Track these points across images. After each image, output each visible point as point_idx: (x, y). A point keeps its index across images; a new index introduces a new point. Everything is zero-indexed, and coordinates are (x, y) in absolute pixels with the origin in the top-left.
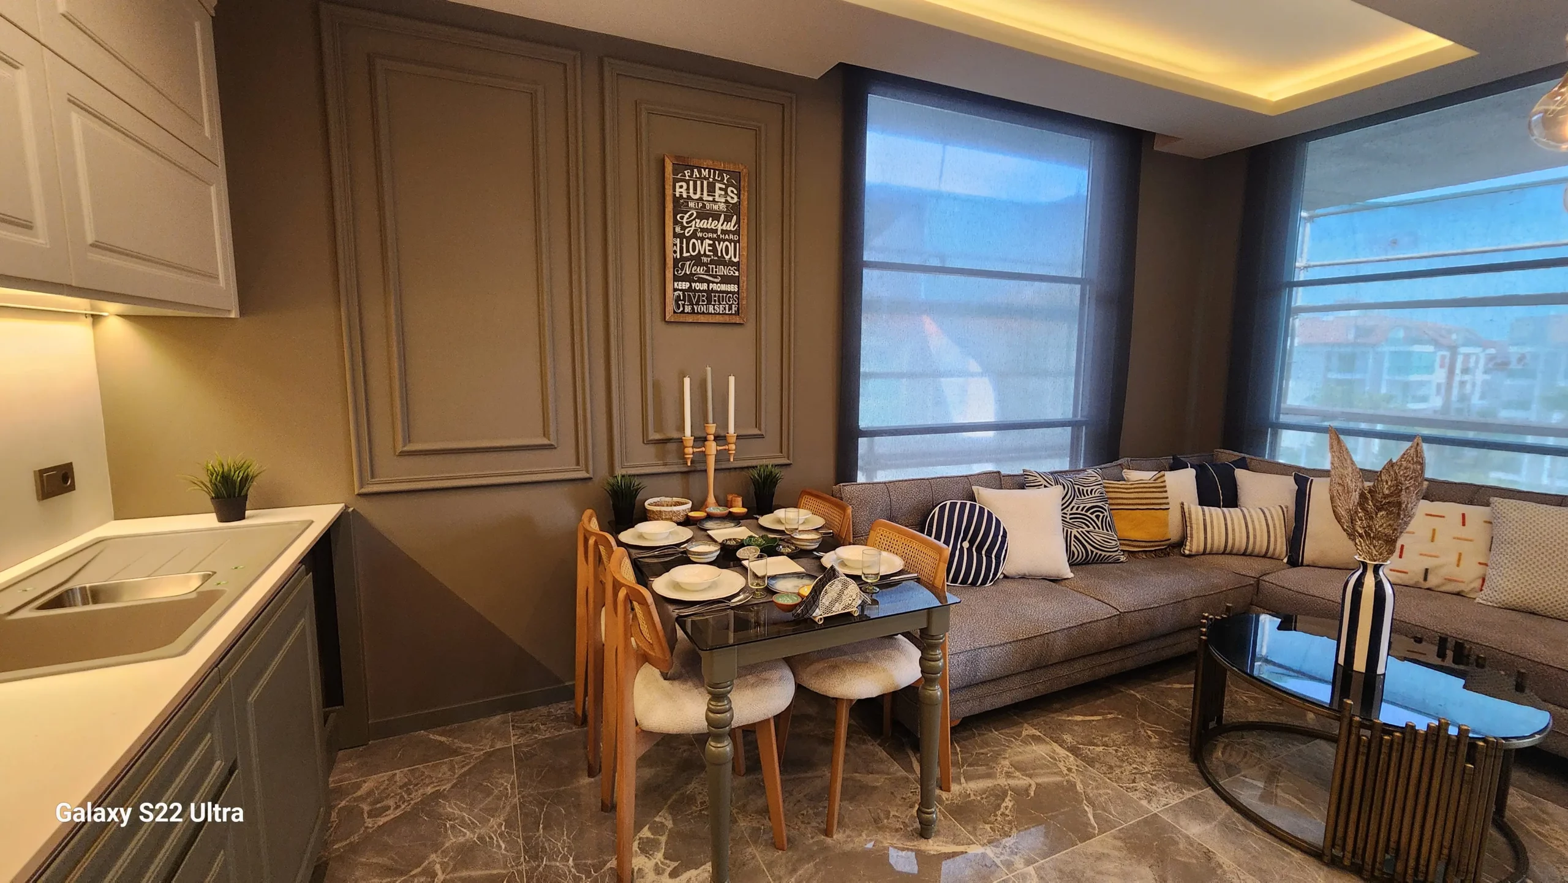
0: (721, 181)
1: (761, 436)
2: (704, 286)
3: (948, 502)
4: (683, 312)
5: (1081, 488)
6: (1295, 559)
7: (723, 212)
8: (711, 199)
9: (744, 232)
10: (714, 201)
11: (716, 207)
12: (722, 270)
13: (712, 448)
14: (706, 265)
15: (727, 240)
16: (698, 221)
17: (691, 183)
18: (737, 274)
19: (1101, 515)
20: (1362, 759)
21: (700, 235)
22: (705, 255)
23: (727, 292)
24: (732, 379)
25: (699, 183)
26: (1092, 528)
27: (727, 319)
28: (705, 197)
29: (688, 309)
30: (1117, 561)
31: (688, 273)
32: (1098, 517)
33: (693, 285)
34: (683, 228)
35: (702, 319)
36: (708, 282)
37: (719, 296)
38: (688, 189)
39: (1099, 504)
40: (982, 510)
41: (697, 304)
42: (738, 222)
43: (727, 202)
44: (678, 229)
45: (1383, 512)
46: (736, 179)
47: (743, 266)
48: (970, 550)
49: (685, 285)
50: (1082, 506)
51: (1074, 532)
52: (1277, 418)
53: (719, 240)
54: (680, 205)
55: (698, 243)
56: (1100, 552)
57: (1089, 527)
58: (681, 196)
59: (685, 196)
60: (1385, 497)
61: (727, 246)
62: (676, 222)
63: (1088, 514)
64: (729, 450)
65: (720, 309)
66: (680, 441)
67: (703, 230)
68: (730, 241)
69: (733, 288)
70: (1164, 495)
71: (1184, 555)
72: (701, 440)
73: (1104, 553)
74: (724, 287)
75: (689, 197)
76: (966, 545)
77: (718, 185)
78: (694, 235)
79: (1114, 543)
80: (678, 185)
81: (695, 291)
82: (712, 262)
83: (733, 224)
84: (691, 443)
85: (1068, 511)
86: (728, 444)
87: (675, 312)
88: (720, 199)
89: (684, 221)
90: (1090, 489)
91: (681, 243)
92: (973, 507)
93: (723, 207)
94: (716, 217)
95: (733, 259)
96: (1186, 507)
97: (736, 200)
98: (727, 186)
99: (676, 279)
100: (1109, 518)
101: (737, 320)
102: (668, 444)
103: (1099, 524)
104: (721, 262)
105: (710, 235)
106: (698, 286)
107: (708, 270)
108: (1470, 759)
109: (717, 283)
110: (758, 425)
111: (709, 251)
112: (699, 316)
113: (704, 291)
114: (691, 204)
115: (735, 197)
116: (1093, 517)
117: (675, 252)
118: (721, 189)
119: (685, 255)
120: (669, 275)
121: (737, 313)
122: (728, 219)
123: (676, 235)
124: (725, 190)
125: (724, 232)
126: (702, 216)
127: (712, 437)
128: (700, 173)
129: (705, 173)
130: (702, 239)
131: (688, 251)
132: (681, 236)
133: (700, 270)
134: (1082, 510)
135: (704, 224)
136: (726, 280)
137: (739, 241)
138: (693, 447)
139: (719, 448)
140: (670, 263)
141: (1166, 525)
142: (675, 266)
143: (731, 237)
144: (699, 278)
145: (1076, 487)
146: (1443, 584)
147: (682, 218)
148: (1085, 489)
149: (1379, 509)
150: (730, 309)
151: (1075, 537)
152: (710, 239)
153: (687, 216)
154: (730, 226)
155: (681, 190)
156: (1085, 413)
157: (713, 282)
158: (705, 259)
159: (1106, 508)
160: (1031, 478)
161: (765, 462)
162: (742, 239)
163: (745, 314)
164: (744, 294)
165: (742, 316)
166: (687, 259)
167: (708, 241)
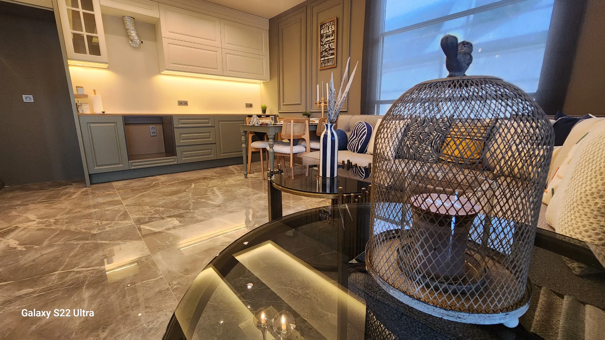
7: (331, 34)
8: (328, 31)
9: (336, 38)
11: (329, 33)
12: (331, 52)
13: (323, 105)
15: (332, 42)
16: (326, 39)
17: (324, 29)
18: (334, 52)
24: (327, 84)
25: (326, 28)
27: (332, 66)
29: (324, 66)
31: (324, 55)
34: (323, 42)
35: (326, 68)
36: (328, 56)
37: (330, 60)
38: (324, 31)
41: (326, 63)
42: (334, 35)
43: (332, 30)
46: (334, 22)
49: (323, 59)
53: (330, 43)
54: (322, 36)
55: (326, 46)
61: (332, 44)
62: (321, 41)
64: (327, 105)
65: (330, 64)
67: (327, 41)
69: (333, 56)
72: (320, 102)
74: (331, 57)
75: (324, 33)
77: (330, 26)
78: (325, 44)
81: (325, 60)
82: (329, 50)
87: (321, 67)
88: (330, 30)
91: (322, 47)
93: (331, 32)
94: (329, 36)
95: (333, 47)
98: (332, 25)
99: (321, 58)
104: (331, 49)
106: (326, 58)
107: (328, 53)
111: (328, 47)
114: (324, 35)
115: (334, 28)
117: (321, 50)
122: (332, 36)
123: (321, 45)
124: (332, 27)
125: (331, 40)
126: (327, 37)
127: (323, 102)
128: (326, 25)
130: (326, 44)
131: (324, 49)
133: (326, 53)
136: (332, 54)
142: (321, 54)
144: (326, 56)
153: (323, 39)
154: (333, 38)
155: (322, 32)
158: (327, 50)
162: (335, 40)
163: (337, 64)
164: (335, 58)
165: (335, 65)
166: (323, 51)
167: (328, 44)
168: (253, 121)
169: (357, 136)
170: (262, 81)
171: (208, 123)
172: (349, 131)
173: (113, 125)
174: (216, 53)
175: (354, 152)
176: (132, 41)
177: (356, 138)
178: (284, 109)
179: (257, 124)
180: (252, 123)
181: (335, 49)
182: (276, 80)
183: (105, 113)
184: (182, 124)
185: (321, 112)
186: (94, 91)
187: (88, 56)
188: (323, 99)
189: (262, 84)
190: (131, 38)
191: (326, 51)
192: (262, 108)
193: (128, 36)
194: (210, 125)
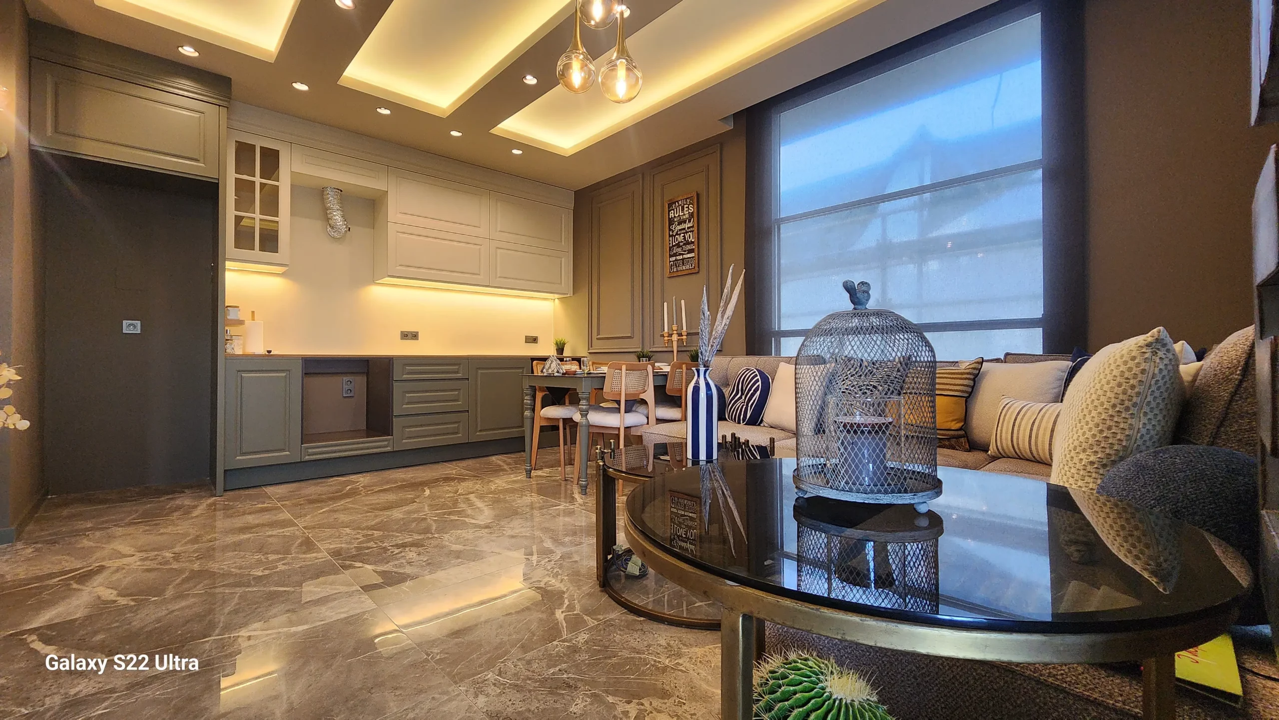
0: (687, 204)
2: (681, 257)
4: (673, 272)
7: (688, 218)
8: (683, 214)
9: (695, 225)
11: (684, 217)
12: (689, 247)
13: (675, 338)
14: (681, 246)
16: (678, 226)
17: (675, 209)
18: (694, 247)
21: (679, 233)
22: (681, 241)
23: (690, 258)
24: (683, 304)
25: (678, 208)
27: (690, 272)
28: (681, 214)
29: (675, 270)
31: (675, 252)
34: (673, 231)
36: (683, 254)
37: (687, 260)
38: (674, 213)
41: (679, 266)
42: (693, 221)
43: (689, 213)
44: (671, 233)
46: (692, 200)
49: (674, 259)
53: (687, 232)
54: (671, 221)
55: (678, 237)
58: (671, 217)
61: (690, 235)
62: (670, 230)
64: (684, 339)
65: (688, 267)
67: (680, 230)
68: (690, 232)
69: (692, 254)
72: (671, 334)
74: (689, 256)
75: (675, 217)
77: (685, 206)
78: (677, 234)
80: (670, 212)
81: (678, 260)
82: (684, 244)
84: (667, 335)
86: (682, 336)
87: (670, 272)
88: (687, 213)
89: (673, 228)
91: (672, 239)
93: (687, 216)
94: (685, 222)
95: (692, 240)
97: (692, 210)
98: (689, 205)
99: (671, 256)
101: (693, 271)
104: (688, 243)
105: (683, 231)
106: (678, 258)
107: (683, 249)
109: (686, 254)
111: (683, 239)
112: (679, 272)
113: (681, 259)
114: (675, 220)
117: (670, 244)
118: (686, 207)
119: (674, 244)
120: (667, 255)
121: (695, 267)
122: (690, 221)
123: (670, 236)
124: (688, 207)
125: (688, 228)
126: (679, 223)
127: (676, 333)
128: (678, 203)
129: (680, 202)
130: (680, 234)
131: (674, 242)
132: (672, 236)
133: (680, 249)
135: (680, 227)
136: (689, 252)
137: (693, 231)
139: (679, 338)
140: (668, 249)
142: (670, 250)
143: (691, 229)
144: (679, 253)
150: (692, 266)
152: (683, 233)
153: (674, 225)
154: (691, 224)
155: (672, 215)
158: (681, 244)
162: (695, 229)
163: (699, 267)
164: (697, 257)
165: (697, 268)
166: (673, 246)
167: (683, 235)
168: (550, 367)
169: (742, 394)
170: (557, 296)
171: (457, 372)
172: (727, 385)
173: (284, 374)
174: (478, 247)
175: (739, 423)
176: (332, 228)
177: (741, 398)
178: (598, 347)
179: (558, 372)
180: (547, 370)
181: (696, 243)
182: (584, 295)
183: (271, 353)
184: (409, 373)
185: (673, 351)
186: (253, 312)
187: (257, 253)
188: (675, 327)
189: (556, 300)
190: (330, 222)
191: (678, 245)
192: (557, 344)
193: (327, 219)
194: (459, 375)
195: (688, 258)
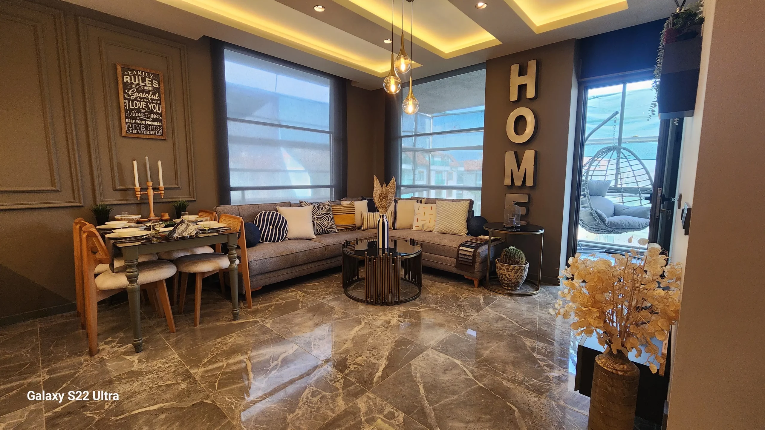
0: (149, 77)
1: (179, 188)
2: (144, 122)
3: (264, 212)
4: (132, 133)
5: (322, 207)
6: (394, 229)
7: (151, 91)
8: (144, 84)
9: (163, 100)
10: (146, 85)
11: (147, 88)
12: (153, 116)
13: (151, 192)
14: (143, 113)
15: (154, 103)
16: (138, 94)
17: (132, 77)
18: (160, 118)
19: (329, 216)
20: (370, 268)
21: (139, 100)
22: (142, 108)
23: (156, 126)
24: (160, 163)
25: (136, 77)
26: (324, 221)
27: (156, 137)
28: (141, 83)
29: (134, 132)
30: (334, 232)
31: (133, 115)
32: (327, 217)
33: (137, 121)
34: (129, 96)
35: (142, 136)
36: (145, 121)
37: (152, 127)
38: (131, 79)
39: (328, 212)
40: (280, 215)
41: (140, 129)
42: (159, 96)
43: (152, 86)
44: (126, 96)
45: (384, 200)
46: (157, 77)
47: (163, 115)
48: (272, 229)
49: (132, 121)
50: (321, 213)
51: (318, 222)
52: (401, 183)
53: (150, 103)
54: (126, 86)
55: (138, 103)
56: (328, 229)
57: (323, 220)
58: (127, 82)
59: (129, 81)
60: (384, 195)
61: (154, 106)
62: (125, 93)
63: (323, 216)
64: (160, 193)
65: (152, 133)
66: (134, 190)
67: (140, 98)
68: (156, 104)
69: (159, 124)
70: (353, 209)
71: (362, 230)
72: (144, 189)
73: (329, 229)
74: (154, 123)
75: (132, 83)
76: (271, 227)
77: (147, 79)
78: (136, 99)
79: (333, 226)
80: (125, 77)
81: (138, 124)
82: (146, 112)
83: (157, 96)
84: (139, 190)
85: (315, 215)
86: (160, 191)
87: (127, 132)
88: (149, 85)
89: (130, 93)
90: (325, 207)
91: (129, 102)
92: (277, 214)
93: (150, 88)
94: (148, 92)
95: (158, 111)
96: (362, 213)
97: (157, 86)
98: (152, 80)
99: (127, 118)
100: (331, 217)
101: (161, 137)
102: (128, 191)
103: (328, 219)
105: (145, 100)
106: (140, 122)
107: (145, 115)
108: (393, 263)
109: (150, 121)
110: (177, 184)
111: (145, 107)
112: (141, 135)
113: (143, 124)
114: (133, 86)
115: (157, 85)
116: (325, 217)
117: (126, 106)
119: (132, 108)
120: (123, 116)
121: (162, 135)
122: (154, 94)
123: (125, 99)
125: (151, 99)
126: (140, 91)
127: (151, 188)
128: (137, 73)
129: (140, 73)
130: (140, 102)
131: (133, 106)
132: (129, 100)
133: (140, 115)
134: (321, 214)
135: (141, 95)
136: (154, 120)
137: (160, 104)
138: (140, 192)
139: (155, 192)
140: (123, 110)
141: (354, 219)
142: (126, 112)
143: (156, 102)
144: (140, 118)
145: (320, 207)
146: (427, 229)
147: (128, 91)
148: (323, 207)
149: (383, 199)
150: (158, 132)
151: (318, 224)
152: (145, 102)
153: (131, 91)
154: (155, 97)
155: (127, 79)
156: (334, 182)
157: (148, 121)
158: (142, 110)
159: (331, 214)
160: (302, 204)
161: (181, 199)
162: (163, 103)
164: (165, 127)
165: (165, 136)
166: (132, 110)
167: (144, 103)
188: (150, 183)
195: (152, 125)
